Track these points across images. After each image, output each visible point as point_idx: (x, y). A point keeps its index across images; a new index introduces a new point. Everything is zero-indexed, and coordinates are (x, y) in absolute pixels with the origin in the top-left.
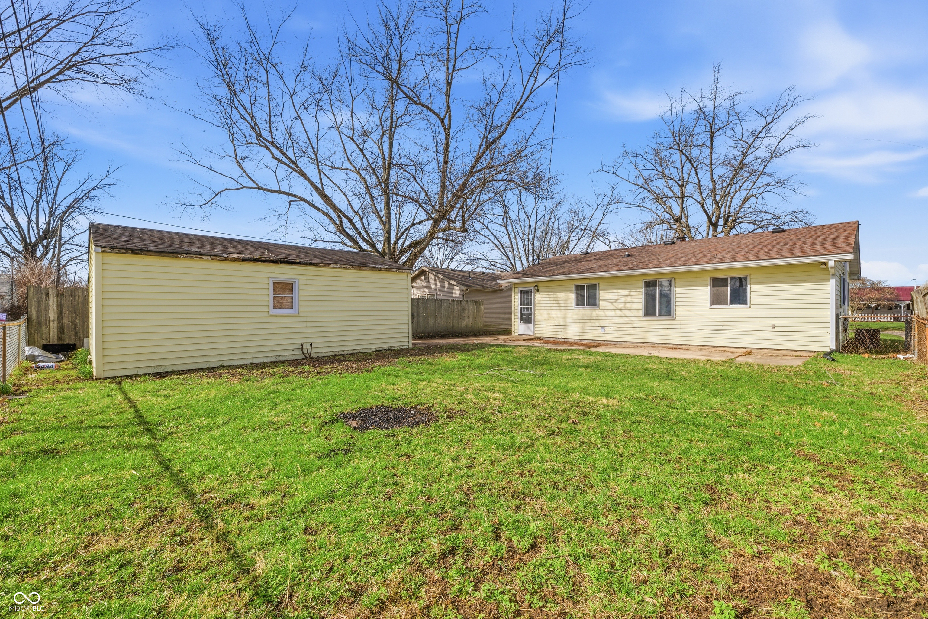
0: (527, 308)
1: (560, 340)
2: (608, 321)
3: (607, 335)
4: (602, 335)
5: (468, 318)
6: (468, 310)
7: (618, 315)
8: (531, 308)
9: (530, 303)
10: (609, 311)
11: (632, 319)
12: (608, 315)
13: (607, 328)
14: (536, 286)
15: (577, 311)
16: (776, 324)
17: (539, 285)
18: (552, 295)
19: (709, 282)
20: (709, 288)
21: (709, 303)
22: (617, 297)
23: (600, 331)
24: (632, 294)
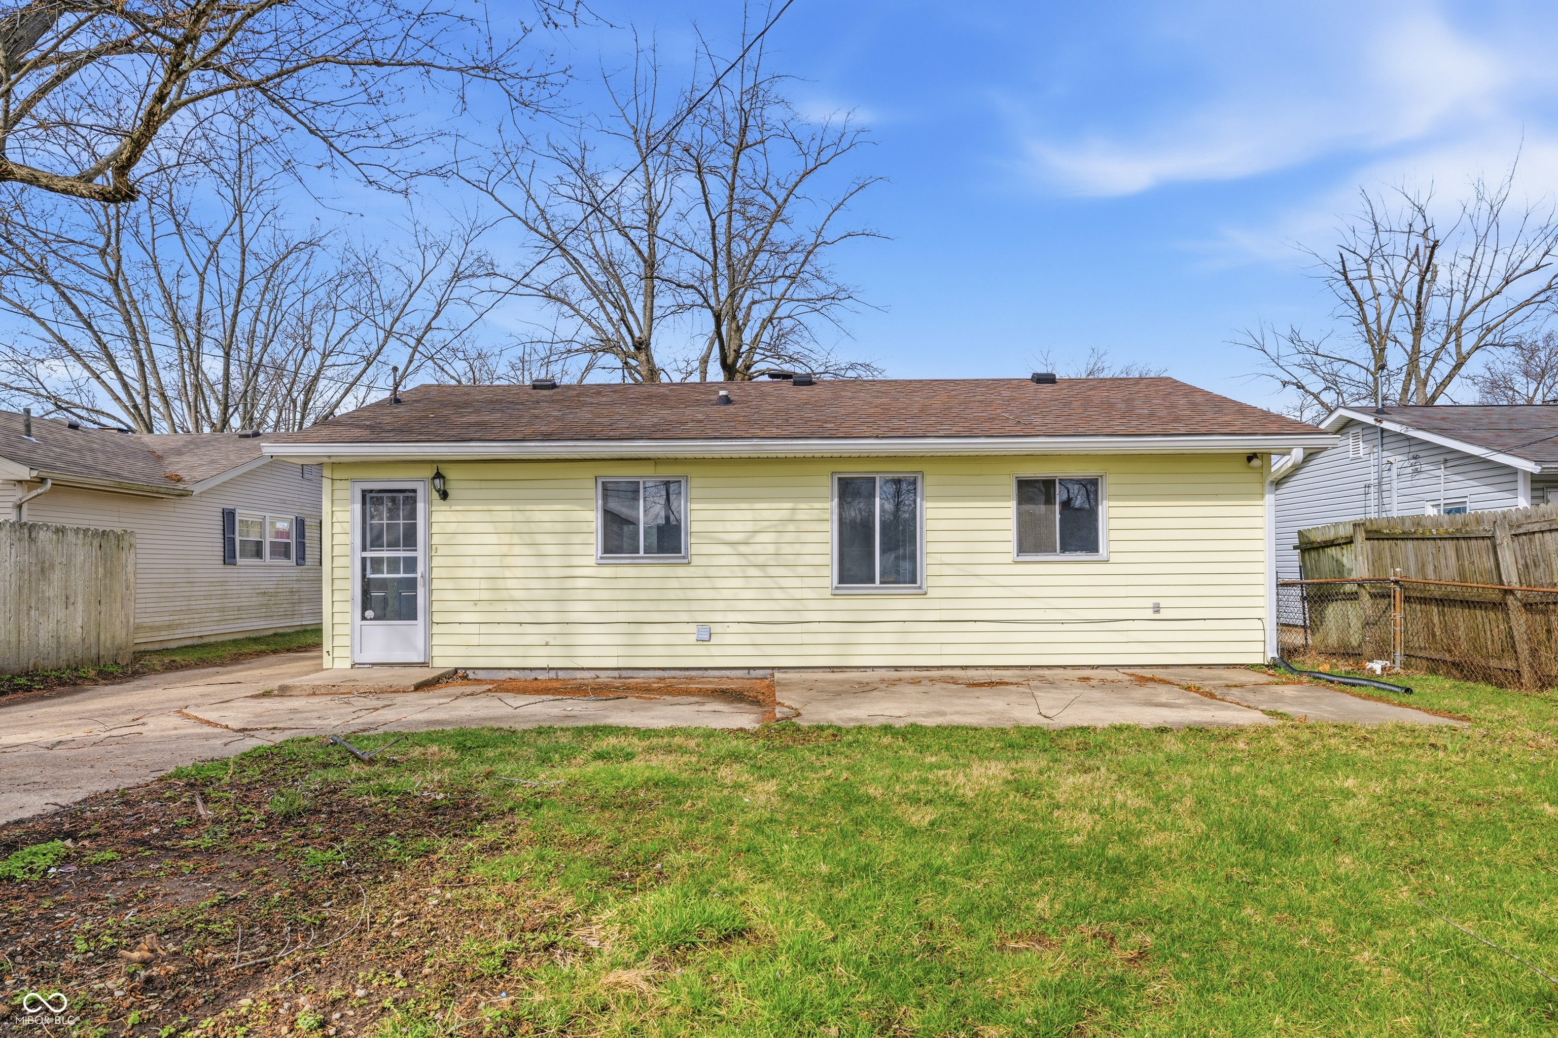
0: (394, 564)
1: (542, 676)
2: (721, 605)
3: (715, 651)
4: (702, 650)
5: (67, 602)
6: (68, 566)
7: (754, 583)
8: (414, 560)
9: (410, 539)
10: (725, 572)
11: (798, 594)
12: (719, 583)
13: (715, 628)
14: (439, 475)
15: (607, 571)
16: (1163, 603)
17: (451, 473)
18: (505, 513)
19: (1013, 489)
20: (1013, 504)
21: (1012, 546)
22: (750, 527)
23: (692, 639)
24: (801, 515)
